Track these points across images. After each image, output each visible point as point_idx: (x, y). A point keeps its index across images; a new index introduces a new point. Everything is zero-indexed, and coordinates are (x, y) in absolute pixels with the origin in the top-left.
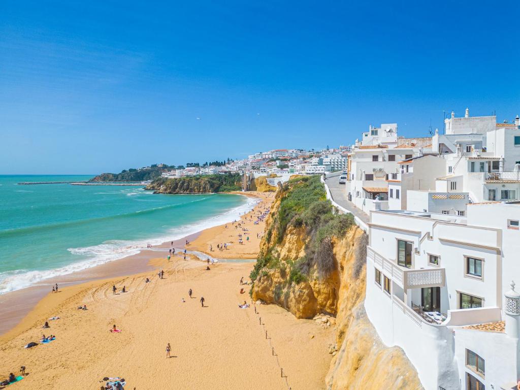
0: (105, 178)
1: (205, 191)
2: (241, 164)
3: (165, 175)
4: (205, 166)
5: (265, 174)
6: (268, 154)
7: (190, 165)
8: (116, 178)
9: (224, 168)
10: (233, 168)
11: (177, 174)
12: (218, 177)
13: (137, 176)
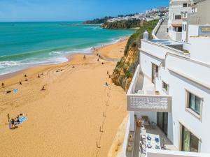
0: (87, 22)
1: (124, 27)
2: (141, 15)
3: (109, 21)
4: (126, 16)
5: (152, 19)
6: (154, 10)
7: (119, 16)
8: (91, 22)
9: (133, 17)
10: (137, 17)
11: (113, 20)
12: (130, 21)
13: (99, 21)
